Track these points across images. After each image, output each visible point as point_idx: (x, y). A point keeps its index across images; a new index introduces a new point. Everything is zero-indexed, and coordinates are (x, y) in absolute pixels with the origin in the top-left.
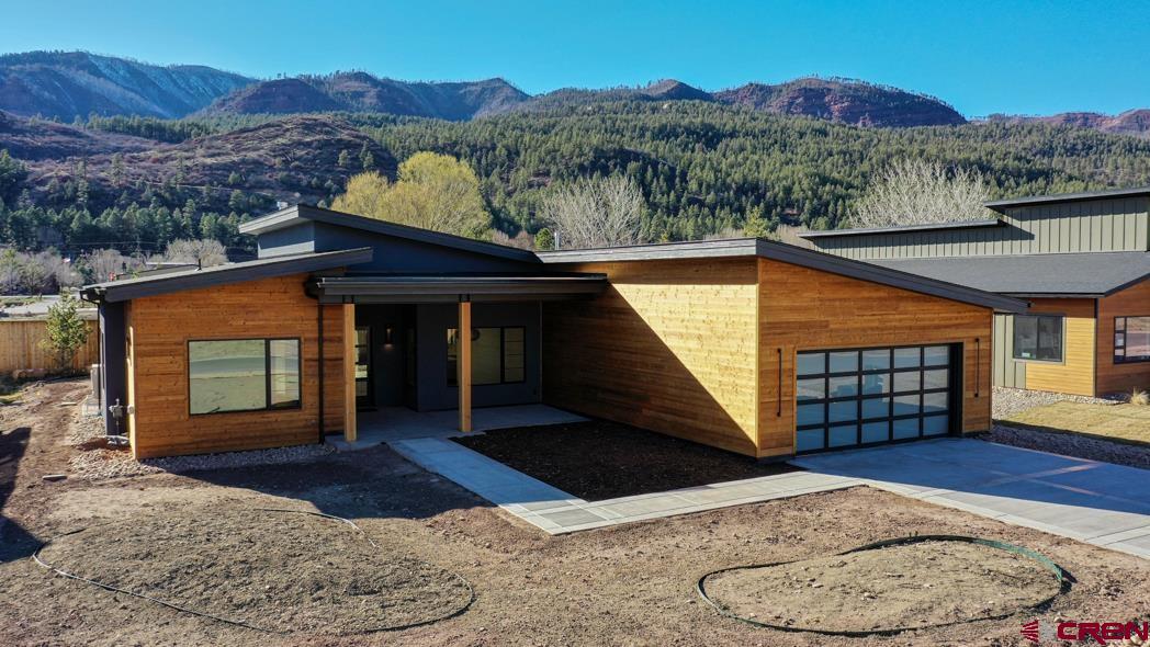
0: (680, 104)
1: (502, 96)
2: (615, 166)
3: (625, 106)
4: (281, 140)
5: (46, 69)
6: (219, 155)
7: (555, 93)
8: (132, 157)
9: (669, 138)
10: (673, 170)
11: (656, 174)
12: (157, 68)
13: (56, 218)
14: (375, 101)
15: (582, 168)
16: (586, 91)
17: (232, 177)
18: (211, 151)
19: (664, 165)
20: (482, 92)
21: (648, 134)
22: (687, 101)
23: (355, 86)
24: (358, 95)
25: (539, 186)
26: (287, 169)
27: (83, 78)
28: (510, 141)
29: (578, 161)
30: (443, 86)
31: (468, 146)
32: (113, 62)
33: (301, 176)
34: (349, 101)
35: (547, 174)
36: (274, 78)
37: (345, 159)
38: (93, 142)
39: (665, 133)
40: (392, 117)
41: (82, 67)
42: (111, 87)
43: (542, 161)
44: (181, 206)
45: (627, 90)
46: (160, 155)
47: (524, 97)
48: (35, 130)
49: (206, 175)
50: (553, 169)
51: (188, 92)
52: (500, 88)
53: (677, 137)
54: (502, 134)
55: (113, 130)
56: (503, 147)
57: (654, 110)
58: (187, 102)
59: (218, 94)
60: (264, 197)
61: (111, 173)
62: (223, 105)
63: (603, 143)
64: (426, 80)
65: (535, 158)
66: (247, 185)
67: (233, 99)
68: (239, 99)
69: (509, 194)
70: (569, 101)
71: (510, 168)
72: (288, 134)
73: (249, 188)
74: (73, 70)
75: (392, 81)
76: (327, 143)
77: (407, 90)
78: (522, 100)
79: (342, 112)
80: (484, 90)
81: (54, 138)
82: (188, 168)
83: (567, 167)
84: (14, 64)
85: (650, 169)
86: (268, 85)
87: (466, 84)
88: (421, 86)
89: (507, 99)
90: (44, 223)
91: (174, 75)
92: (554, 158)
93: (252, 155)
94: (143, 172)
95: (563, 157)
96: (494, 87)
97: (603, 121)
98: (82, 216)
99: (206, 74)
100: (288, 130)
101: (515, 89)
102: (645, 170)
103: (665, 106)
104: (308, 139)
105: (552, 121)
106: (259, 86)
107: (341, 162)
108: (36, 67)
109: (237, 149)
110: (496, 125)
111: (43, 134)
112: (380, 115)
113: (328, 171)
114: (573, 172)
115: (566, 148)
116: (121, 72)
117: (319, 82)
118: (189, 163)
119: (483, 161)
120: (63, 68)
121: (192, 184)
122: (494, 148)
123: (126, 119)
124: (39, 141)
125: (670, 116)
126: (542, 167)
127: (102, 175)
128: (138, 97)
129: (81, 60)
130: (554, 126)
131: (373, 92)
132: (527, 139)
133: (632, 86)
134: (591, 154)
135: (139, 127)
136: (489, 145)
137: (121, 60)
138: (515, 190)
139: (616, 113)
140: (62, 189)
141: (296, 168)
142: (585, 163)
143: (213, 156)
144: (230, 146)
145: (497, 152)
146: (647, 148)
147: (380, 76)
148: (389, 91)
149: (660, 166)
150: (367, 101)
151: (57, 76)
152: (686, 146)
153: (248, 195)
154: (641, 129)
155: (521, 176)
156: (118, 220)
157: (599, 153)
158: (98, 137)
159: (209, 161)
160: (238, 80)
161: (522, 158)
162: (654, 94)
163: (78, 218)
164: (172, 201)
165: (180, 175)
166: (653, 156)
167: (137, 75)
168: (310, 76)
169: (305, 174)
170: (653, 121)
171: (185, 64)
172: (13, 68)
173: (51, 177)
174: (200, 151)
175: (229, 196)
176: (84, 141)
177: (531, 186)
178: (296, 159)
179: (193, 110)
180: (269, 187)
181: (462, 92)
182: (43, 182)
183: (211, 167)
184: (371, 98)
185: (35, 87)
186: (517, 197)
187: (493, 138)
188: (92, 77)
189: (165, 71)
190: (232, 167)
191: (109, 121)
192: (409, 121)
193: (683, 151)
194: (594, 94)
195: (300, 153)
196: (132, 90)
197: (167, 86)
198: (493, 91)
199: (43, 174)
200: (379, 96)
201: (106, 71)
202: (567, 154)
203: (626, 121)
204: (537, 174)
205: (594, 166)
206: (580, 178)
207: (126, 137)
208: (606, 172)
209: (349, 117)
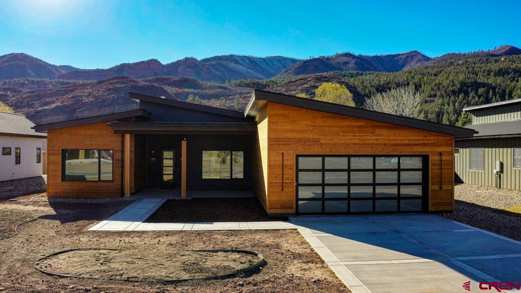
0: (511, 57)
1: (416, 59)
2: (472, 91)
3: (480, 60)
4: (306, 86)
5: (218, 63)
7: (444, 56)
8: (245, 96)
9: (504, 75)
10: (504, 91)
11: (495, 94)
12: (260, 58)
14: (353, 66)
15: (454, 92)
16: (460, 54)
19: (499, 89)
21: (492, 74)
22: (514, 56)
23: (345, 59)
24: (346, 63)
25: (431, 102)
27: (232, 65)
29: (451, 89)
30: (387, 56)
31: (396, 84)
32: (244, 58)
34: (341, 66)
35: (435, 96)
36: (308, 58)
38: (231, 91)
39: (501, 73)
40: (360, 72)
41: (232, 61)
42: (242, 68)
43: (433, 90)
45: (483, 52)
47: (428, 59)
48: (211, 88)
50: (438, 94)
51: (273, 68)
52: (415, 55)
53: (508, 74)
54: (413, 77)
55: (239, 85)
56: (413, 83)
57: (496, 61)
58: (272, 72)
59: (285, 67)
61: (235, 103)
62: (286, 72)
63: (465, 79)
64: (379, 54)
65: (429, 88)
67: (290, 69)
68: (293, 69)
70: (450, 60)
72: (309, 83)
74: (228, 62)
75: (362, 56)
77: (369, 59)
78: (427, 61)
79: (337, 71)
80: (407, 57)
81: (217, 90)
83: (446, 92)
85: (491, 92)
86: (306, 62)
87: (399, 55)
88: (376, 57)
89: (419, 60)
91: (267, 61)
92: (439, 88)
95: (444, 87)
96: (412, 55)
97: (468, 68)
99: (280, 59)
100: (309, 81)
101: (423, 55)
102: (488, 92)
103: (503, 59)
105: (440, 70)
106: (302, 62)
108: (215, 62)
110: (411, 73)
111: (213, 89)
112: (355, 72)
114: (449, 94)
115: (446, 83)
116: (247, 62)
117: (328, 59)
120: (225, 62)
123: (245, 81)
124: (211, 92)
125: (505, 63)
126: (432, 92)
127: (232, 104)
128: (253, 72)
129: (231, 58)
130: (441, 72)
131: (353, 61)
132: (425, 79)
133: (485, 49)
134: (459, 84)
135: (250, 84)
136: (405, 83)
137: (247, 57)
139: (474, 64)
142: (456, 90)
144: (284, 89)
146: (491, 80)
147: (357, 54)
148: (360, 60)
149: (497, 90)
150: (350, 66)
151: (223, 66)
152: (514, 79)
154: (488, 71)
157: (463, 84)
158: (234, 89)
160: (294, 61)
161: (422, 88)
162: (498, 53)
166: (494, 84)
167: (252, 62)
168: (324, 57)
170: (495, 67)
171: (272, 56)
172: (207, 64)
176: (228, 91)
177: (426, 102)
179: (274, 75)
181: (397, 58)
184: (352, 64)
187: (408, 79)
188: (235, 64)
189: (264, 60)
191: (238, 82)
192: (369, 74)
193: (512, 81)
194: (464, 55)
196: (250, 69)
197: (264, 65)
198: (412, 57)
200: (356, 63)
201: (241, 62)
202: (446, 85)
203: (480, 68)
204: (430, 96)
205: (460, 91)
206: (453, 98)
207: (244, 88)
208: (467, 94)
209: (341, 73)
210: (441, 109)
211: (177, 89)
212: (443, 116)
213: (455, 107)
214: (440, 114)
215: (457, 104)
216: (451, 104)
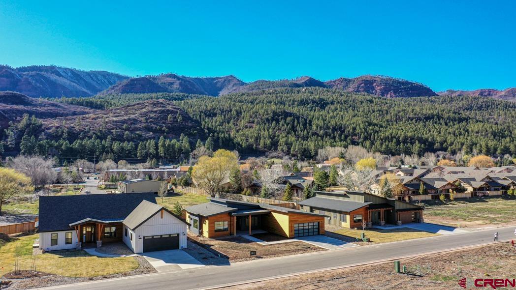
0: (310, 88)
1: (232, 83)
2: (282, 119)
3: (286, 90)
4: (144, 110)
5: (38, 74)
6: (119, 116)
7: (256, 82)
8: (83, 117)
9: (305, 105)
10: (306, 120)
11: (299, 123)
12: (84, 72)
13: (56, 144)
14: (178, 86)
15: (267, 120)
16: (269, 81)
17: (125, 126)
18: (116, 115)
19: (302, 118)
20: (224, 82)
21: (296, 103)
22: (313, 87)
23: (170, 80)
24: (171, 84)
25: (250, 127)
26: (147, 122)
27: (53, 77)
28: (238, 108)
29: (266, 117)
30: (207, 79)
31: (220, 110)
32: (66, 70)
33: (152, 125)
34: (167, 87)
35: (253, 122)
36: (136, 77)
37: (170, 118)
38: (64, 109)
39: (303, 103)
40: (186, 95)
41: (53, 72)
42: (65, 80)
43: (251, 117)
44: (105, 138)
45: (287, 81)
46: (94, 116)
47: (243, 84)
48: (41, 105)
49: (114, 125)
50: (256, 120)
51: (97, 82)
52: (232, 80)
53: (308, 104)
54: (234, 105)
55: (72, 103)
56: (235, 110)
57: (299, 91)
58: (97, 86)
59: (111, 84)
60: (138, 134)
61: (76, 124)
62: (113, 88)
63: (277, 109)
65: (248, 116)
66: (131, 129)
67: (118, 86)
68: (120, 86)
69: (238, 131)
70: (261, 85)
71: (238, 119)
72: (147, 107)
73: (132, 130)
74: (49, 74)
75: (185, 77)
76: (163, 112)
77: (192, 81)
78: (242, 85)
79: (165, 93)
80: (225, 80)
81: (49, 108)
82: (107, 122)
83: (262, 120)
84: (24, 72)
85: (296, 120)
86: (133, 80)
87: (217, 78)
88: (198, 79)
89: (235, 85)
90: (51, 146)
91: (91, 75)
92: (256, 116)
93: (132, 116)
94: (89, 124)
95: (260, 115)
96: (229, 80)
97: (277, 97)
98: (67, 144)
99: (105, 74)
100: (147, 106)
101: (239, 80)
102: (294, 121)
103: (303, 90)
104: (155, 110)
105: (255, 97)
106: (129, 80)
107: (169, 119)
108: (34, 73)
109: (126, 114)
110: (231, 99)
111: (44, 106)
112: (181, 94)
113: (163, 123)
114: (264, 121)
115: (261, 111)
116: (69, 74)
117: (155, 78)
118: (107, 120)
119: (226, 117)
120: (45, 73)
121: (108, 129)
122: (231, 111)
123: (77, 98)
124: (43, 110)
125: (305, 94)
126: (251, 119)
127: (72, 125)
128: (76, 85)
129: (52, 69)
130: (256, 100)
131: (178, 82)
132: (245, 107)
133: (290, 79)
134: (272, 114)
135: (83, 102)
136: (229, 109)
137: (69, 69)
138: (240, 129)
139: (282, 93)
140: (57, 131)
141: (151, 122)
142: (269, 118)
143: (116, 116)
144: (123, 112)
145: (232, 113)
146: (295, 110)
147: (180, 75)
148: (184, 82)
149: (300, 119)
150: (175, 86)
151: (43, 76)
152: (312, 108)
153: (132, 133)
154: (293, 101)
155: (243, 123)
156: (81, 145)
157: (275, 113)
158: (66, 107)
159: (115, 119)
160: (119, 77)
161: (243, 115)
162: (299, 83)
163: (65, 144)
164: (102, 137)
165: (104, 125)
166: (298, 114)
167: (76, 75)
168: (150, 76)
169: (154, 124)
170: (298, 97)
171: (96, 70)
172: (24, 73)
173: (52, 127)
174: (111, 115)
175: (124, 134)
176: (61, 109)
177: (246, 127)
178: (150, 118)
179: (100, 91)
180: (140, 130)
181: (215, 81)
182: (49, 129)
183: (116, 122)
184: (177, 85)
185: (34, 81)
186: (241, 133)
187: (230, 106)
188: (57, 76)
189: (88, 74)
190: (124, 122)
191: (70, 99)
192: (194, 97)
193: (311, 110)
194: (273, 83)
195: (152, 115)
196: (74, 82)
197: (88, 79)
198: (229, 81)
199: (49, 125)
200: (180, 84)
201: (63, 74)
202: (261, 114)
203: (287, 97)
204: (249, 122)
205: (273, 119)
206: (267, 124)
207: (77, 106)
208: (278, 121)
209: (169, 95)
210: (259, 134)
211: (4, 105)
212: (260, 139)
213: (269, 133)
214: (258, 139)
215: (270, 130)
216: (266, 131)
